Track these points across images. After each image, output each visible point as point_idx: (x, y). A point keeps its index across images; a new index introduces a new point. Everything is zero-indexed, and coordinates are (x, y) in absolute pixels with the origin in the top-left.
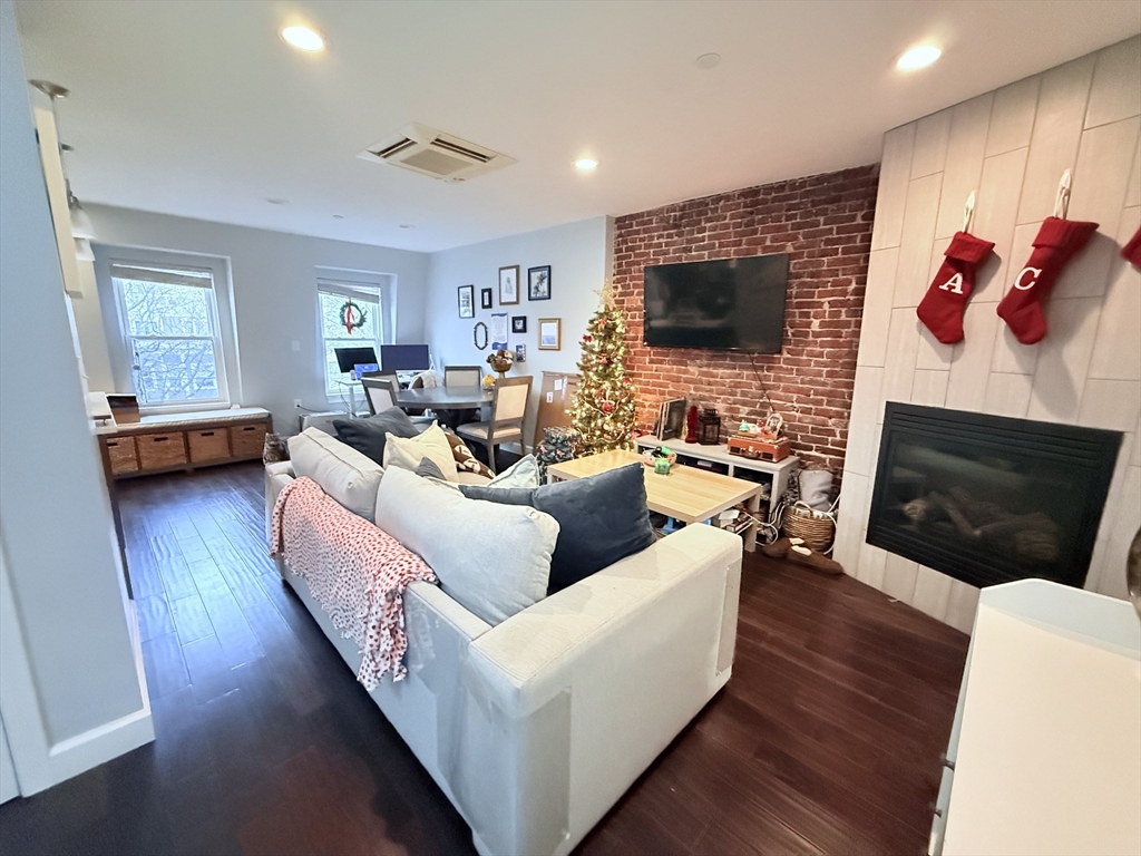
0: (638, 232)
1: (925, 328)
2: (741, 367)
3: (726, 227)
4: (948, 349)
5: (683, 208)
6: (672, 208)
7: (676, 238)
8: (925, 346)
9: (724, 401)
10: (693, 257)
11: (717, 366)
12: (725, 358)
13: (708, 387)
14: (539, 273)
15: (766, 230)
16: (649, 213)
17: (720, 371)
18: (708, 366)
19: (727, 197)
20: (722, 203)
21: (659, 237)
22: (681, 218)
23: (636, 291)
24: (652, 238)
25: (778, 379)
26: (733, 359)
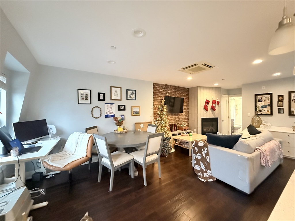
0: (157, 87)
1: (204, 109)
2: (176, 116)
3: (172, 91)
4: (206, 111)
5: (165, 85)
6: (163, 85)
7: (164, 91)
8: (204, 111)
9: (174, 122)
10: (168, 95)
11: (172, 116)
12: (173, 114)
13: (171, 120)
14: (131, 92)
15: (177, 93)
16: (159, 84)
17: (173, 117)
18: (171, 116)
19: (172, 86)
20: (171, 87)
21: (161, 90)
22: (165, 87)
23: (157, 100)
24: (160, 90)
25: (180, 117)
26: (174, 114)
